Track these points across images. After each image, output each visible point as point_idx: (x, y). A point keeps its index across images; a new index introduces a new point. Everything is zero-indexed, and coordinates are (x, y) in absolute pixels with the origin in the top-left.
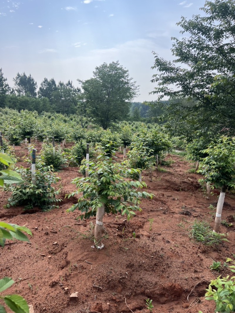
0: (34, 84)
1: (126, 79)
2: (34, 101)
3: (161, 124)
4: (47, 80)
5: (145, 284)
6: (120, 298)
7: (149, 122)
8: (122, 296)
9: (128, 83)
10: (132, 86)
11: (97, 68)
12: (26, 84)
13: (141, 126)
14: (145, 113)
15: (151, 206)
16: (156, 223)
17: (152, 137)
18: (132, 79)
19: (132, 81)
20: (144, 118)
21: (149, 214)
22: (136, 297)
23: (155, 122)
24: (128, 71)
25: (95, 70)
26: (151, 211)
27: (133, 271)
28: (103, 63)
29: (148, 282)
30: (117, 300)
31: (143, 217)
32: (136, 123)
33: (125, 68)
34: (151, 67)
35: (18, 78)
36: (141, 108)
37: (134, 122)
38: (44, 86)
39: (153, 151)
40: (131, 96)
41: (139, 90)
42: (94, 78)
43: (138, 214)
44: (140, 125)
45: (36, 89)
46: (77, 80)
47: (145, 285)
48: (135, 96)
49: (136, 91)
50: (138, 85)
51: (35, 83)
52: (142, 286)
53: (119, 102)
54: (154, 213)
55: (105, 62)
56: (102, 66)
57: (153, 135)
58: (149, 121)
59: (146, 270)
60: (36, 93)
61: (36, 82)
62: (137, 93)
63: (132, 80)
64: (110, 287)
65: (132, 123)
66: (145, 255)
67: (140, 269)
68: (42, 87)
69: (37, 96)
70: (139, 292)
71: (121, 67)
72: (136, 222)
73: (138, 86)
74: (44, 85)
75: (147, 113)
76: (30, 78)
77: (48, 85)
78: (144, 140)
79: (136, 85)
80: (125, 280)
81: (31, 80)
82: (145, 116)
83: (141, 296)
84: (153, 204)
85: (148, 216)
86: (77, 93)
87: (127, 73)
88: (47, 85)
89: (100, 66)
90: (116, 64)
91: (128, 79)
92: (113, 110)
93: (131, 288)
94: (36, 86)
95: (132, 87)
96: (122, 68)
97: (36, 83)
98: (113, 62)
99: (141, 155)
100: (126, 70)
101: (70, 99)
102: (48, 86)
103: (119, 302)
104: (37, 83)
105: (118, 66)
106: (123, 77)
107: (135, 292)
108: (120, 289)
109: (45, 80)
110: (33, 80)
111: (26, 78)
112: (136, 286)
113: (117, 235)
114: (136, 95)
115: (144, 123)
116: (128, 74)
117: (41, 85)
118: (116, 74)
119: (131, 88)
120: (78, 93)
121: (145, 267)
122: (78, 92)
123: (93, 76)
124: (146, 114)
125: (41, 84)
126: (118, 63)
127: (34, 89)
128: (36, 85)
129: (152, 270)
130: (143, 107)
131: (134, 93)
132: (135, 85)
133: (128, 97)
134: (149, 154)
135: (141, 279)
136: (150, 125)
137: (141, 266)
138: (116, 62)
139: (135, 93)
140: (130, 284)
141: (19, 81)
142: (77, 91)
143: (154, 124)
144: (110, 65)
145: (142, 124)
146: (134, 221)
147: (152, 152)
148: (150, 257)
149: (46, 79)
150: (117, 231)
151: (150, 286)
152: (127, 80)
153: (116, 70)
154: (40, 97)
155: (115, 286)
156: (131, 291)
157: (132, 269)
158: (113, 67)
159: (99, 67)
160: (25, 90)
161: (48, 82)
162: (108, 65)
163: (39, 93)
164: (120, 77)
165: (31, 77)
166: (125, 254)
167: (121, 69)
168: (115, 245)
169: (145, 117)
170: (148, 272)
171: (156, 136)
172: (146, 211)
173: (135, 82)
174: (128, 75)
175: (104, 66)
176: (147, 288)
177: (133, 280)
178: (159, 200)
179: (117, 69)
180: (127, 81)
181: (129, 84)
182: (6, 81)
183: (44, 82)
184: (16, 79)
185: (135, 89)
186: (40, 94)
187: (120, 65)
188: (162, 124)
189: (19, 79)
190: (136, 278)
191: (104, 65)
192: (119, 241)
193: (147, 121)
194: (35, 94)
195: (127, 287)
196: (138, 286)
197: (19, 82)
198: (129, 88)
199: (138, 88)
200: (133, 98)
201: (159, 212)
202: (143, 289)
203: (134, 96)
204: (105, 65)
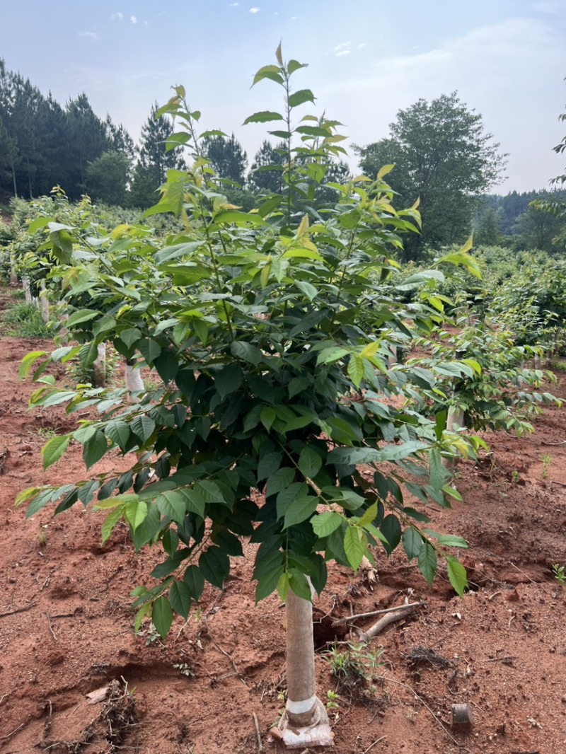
0: (240, 158)
1: (472, 138)
2: (241, 199)
3: (556, 252)
4: (269, 147)
5: (545, 549)
6: (501, 561)
7: (521, 247)
8: (504, 559)
9: (478, 149)
10: (488, 154)
11: (402, 115)
12: (223, 158)
13: (500, 259)
14: (511, 225)
15: (541, 435)
16: (555, 468)
17: (549, 285)
18: (490, 137)
19: (489, 143)
20: (509, 238)
21: (538, 449)
22: (529, 567)
23: (540, 248)
24: (480, 117)
25: (396, 121)
26: (543, 444)
27: (522, 526)
28: (418, 101)
29: (552, 547)
30: (496, 564)
31: (526, 455)
32: (487, 249)
33: (474, 110)
34: (560, 117)
35: (206, 143)
36: (501, 211)
37: (481, 247)
38: (262, 160)
39: (557, 315)
40: (481, 182)
41: (505, 166)
42: (389, 138)
43: (514, 448)
44: (497, 254)
45: (245, 168)
46: (351, 146)
47: (546, 551)
48: (495, 181)
49: (497, 168)
50: (505, 153)
51: (242, 154)
52: (540, 552)
53: (453, 197)
54: (549, 449)
55: (422, 98)
56: (414, 107)
57: (551, 281)
58: (522, 244)
59: (546, 529)
60: (243, 178)
61: (245, 153)
62: (498, 175)
63: (489, 139)
64: (483, 543)
65: (476, 250)
66: (543, 508)
67: (534, 526)
68: (258, 164)
69: (246, 187)
70: (535, 559)
71: (461, 107)
72: (513, 461)
73: (505, 155)
74: (263, 158)
75: (517, 223)
76: (231, 143)
77: (272, 159)
78: (527, 293)
79: (499, 152)
80: (508, 538)
81: (233, 147)
82: (511, 231)
83: (539, 566)
84: (546, 433)
85: (538, 453)
86: (338, 177)
87: (478, 122)
88: (269, 158)
89: (410, 107)
90: (452, 99)
91: (480, 137)
92: (435, 218)
93: (521, 551)
94: (243, 162)
95: (489, 159)
96: (463, 110)
97: (245, 155)
98: (443, 97)
99: (527, 325)
100: (475, 114)
101: (322, 191)
102: (271, 161)
103: (498, 566)
104: (247, 154)
105: (456, 106)
106: (465, 133)
107: (528, 559)
108: (499, 549)
109: (265, 147)
110: (238, 147)
111: (223, 143)
112: (529, 549)
113: (478, 476)
114: (497, 179)
115: (510, 251)
116: (479, 125)
117: (256, 159)
118: (447, 126)
119: (485, 162)
120: (342, 175)
121: (543, 525)
122: (341, 173)
123: (391, 134)
124: (515, 226)
125: (257, 157)
126: (456, 98)
127: (241, 171)
128: (244, 159)
129: (559, 531)
130: (505, 208)
131: (490, 175)
132: (496, 154)
133: (474, 185)
134: (546, 323)
135: (538, 540)
136: (525, 255)
137: (536, 521)
138: (449, 96)
139: (494, 173)
140: (518, 545)
141: (209, 153)
142: (340, 170)
143: (535, 253)
144: (435, 103)
145: (505, 252)
146: (509, 459)
147: (553, 319)
148: (554, 511)
149: (267, 145)
150: (476, 470)
151: (556, 555)
152: (478, 141)
153: (450, 116)
154: (252, 188)
155: (491, 543)
156: (519, 555)
157: (519, 523)
158: (443, 108)
159: (406, 111)
160: (220, 172)
161: (270, 150)
162: (429, 105)
163: (250, 178)
164: (457, 134)
165: (235, 140)
166: (500, 504)
167: (461, 113)
168: (477, 490)
169: (510, 233)
170: (551, 534)
171: (559, 284)
172: (530, 444)
173: (496, 146)
174: (480, 128)
175: (419, 108)
176: (550, 556)
177: (523, 540)
178: (559, 426)
179: (452, 113)
180: (475, 143)
181: (480, 151)
182: (182, 154)
183: (263, 152)
184: (201, 147)
185: (495, 164)
186: (252, 182)
187: (460, 102)
188: (557, 254)
189: (208, 146)
190: (528, 536)
191: (419, 104)
192: (484, 485)
193: (515, 244)
194: (242, 182)
195: (512, 549)
196: (533, 551)
197: (207, 153)
198: (480, 161)
199: (502, 161)
200: (490, 187)
201: (560, 449)
202: (542, 556)
203: (491, 180)
204: (422, 106)
